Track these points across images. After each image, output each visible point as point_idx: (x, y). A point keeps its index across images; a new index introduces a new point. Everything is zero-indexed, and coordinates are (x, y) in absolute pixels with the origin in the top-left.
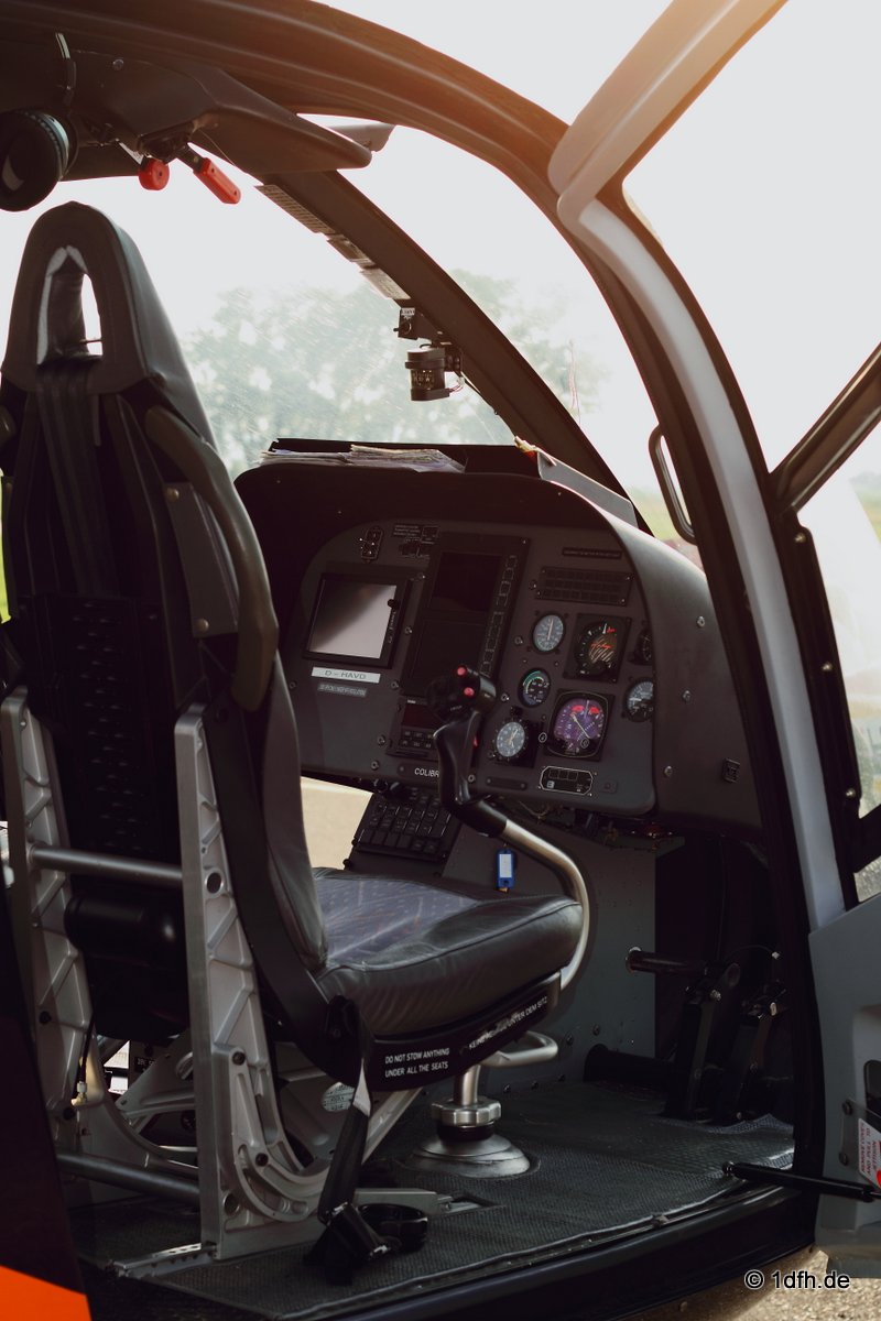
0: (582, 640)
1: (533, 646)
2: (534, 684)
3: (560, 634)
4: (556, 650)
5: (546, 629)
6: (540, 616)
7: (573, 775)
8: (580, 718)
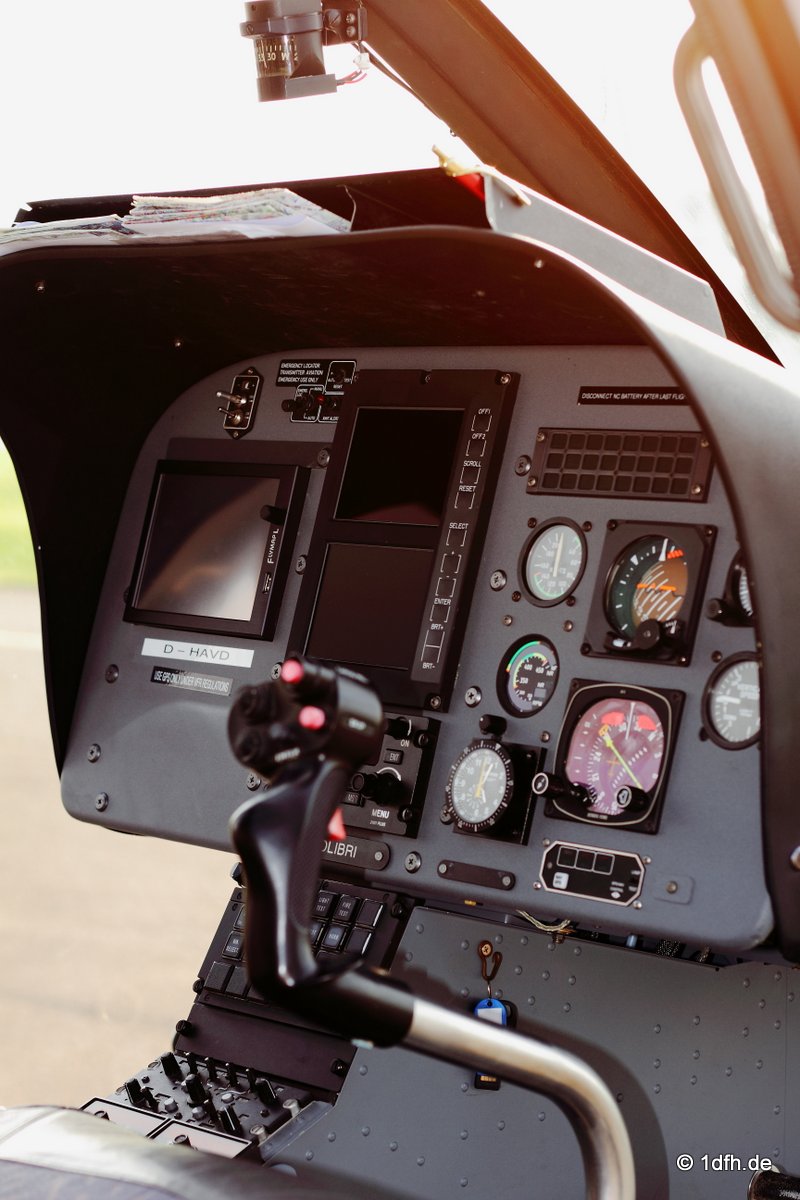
0: (619, 576)
1: (524, 591)
2: (529, 667)
3: (577, 563)
4: (569, 598)
5: (550, 554)
6: (538, 529)
7: (604, 861)
8: (618, 739)
